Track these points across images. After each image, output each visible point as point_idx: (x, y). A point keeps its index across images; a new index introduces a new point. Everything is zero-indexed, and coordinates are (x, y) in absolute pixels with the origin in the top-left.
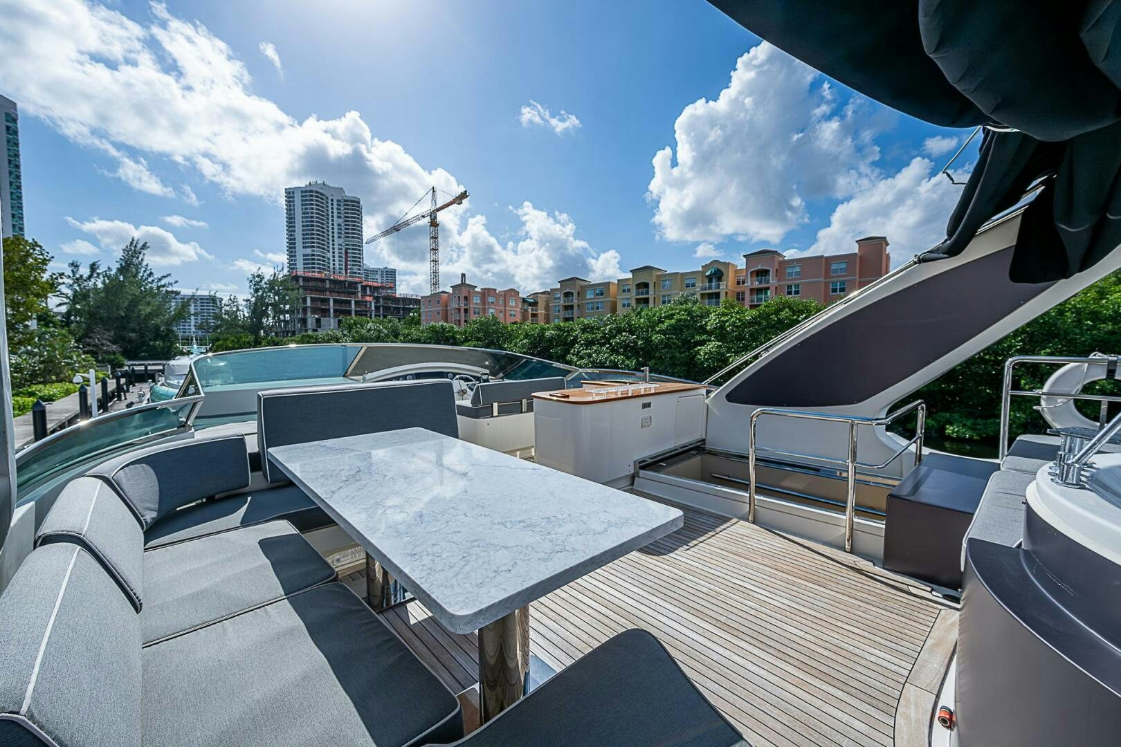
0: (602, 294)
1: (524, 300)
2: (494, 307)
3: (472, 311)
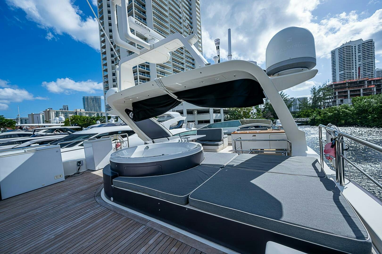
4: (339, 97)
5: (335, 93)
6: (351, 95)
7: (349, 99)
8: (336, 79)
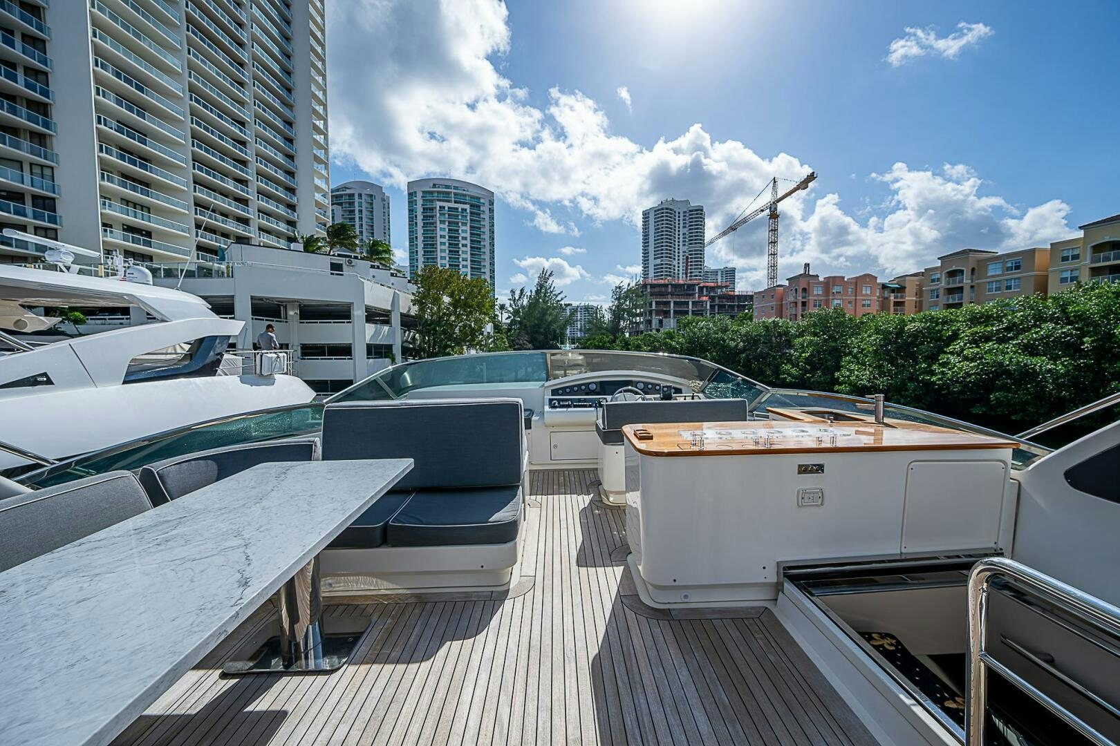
0: (1018, 267)
1: (884, 287)
2: (840, 297)
3: (811, 304)
4: (658, 313)
5: (651, 305)
6: (675, 312)
7: (672, 321)
8: (648, 274)
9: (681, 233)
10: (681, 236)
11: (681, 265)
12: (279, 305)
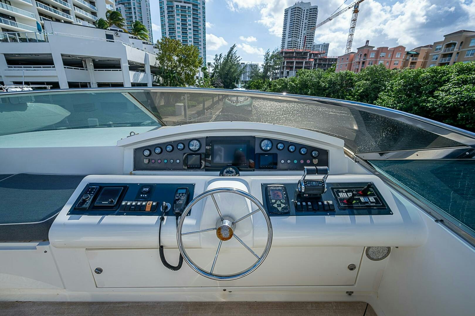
1: (408, 53)
2: (384, 59)
3: (367, 63)
4: (287, 68)
5: (284, 63)
6: (296, 67)
7: (294, 72)
8: (284, 47)
9: (304, 23)
10: (304, 25)
11: (302, 41)
12: (82, 60)
